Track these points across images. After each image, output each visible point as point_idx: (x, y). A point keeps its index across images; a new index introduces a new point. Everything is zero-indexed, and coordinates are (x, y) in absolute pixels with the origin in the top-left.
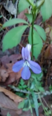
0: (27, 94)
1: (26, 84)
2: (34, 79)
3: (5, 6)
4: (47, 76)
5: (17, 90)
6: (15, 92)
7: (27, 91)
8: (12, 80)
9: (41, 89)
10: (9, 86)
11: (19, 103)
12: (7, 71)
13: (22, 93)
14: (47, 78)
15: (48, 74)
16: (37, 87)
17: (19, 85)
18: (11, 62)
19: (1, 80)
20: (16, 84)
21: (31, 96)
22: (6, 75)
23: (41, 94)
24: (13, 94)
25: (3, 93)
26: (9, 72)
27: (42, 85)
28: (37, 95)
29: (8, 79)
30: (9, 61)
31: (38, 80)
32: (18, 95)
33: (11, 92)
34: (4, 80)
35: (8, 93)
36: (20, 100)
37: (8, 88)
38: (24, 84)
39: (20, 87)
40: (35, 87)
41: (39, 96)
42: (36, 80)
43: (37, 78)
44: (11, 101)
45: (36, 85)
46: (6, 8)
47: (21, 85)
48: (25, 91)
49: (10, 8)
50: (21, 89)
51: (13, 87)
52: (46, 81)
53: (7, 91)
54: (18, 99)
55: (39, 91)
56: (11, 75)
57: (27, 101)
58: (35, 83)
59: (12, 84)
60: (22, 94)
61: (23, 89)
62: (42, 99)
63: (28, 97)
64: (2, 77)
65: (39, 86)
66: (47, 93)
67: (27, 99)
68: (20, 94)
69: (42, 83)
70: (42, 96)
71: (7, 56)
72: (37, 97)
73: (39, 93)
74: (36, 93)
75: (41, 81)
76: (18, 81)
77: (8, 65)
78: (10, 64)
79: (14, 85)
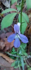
0: (17, 57)
1: (16, 51)
2: (21, 48)
3: (3, 3)
4: (29, 46)
5: (11, 55)
6: (9, 56)
7: (17, 55)
8: (8, 48)
9: (26, 54)
10: (5, 52)
11: (11, 63)
12: (4, 43)
13: (14, 56)
14: (29, 47)
15: (29, 45)
16: (23, 53)
17: (12, 52)
18: (7, 37)
19: (1, 48)
20: (10, 51)
21: (19, 59)
22: (4, 46)
23: (26, 57)
24: (8, 57)
25: (2, 57)
26: (6, 43)
27: (26, 51)
28: (23, 58)
29: (5, 48)
30: (5, 37)
31: (23, 49)
32: (11, 58)
33: (7, 56)
34: (2, 48)
35: (5, 57)
36: (12, 61)
37: (5, 54)
38: (15, 51)
39: (13, 53)
40: (22, 53)
41: (24, 58)
42: (22, 48)
43: (23, 47)
44: (7, 62)
45: (22, 52)
46: (4, 3)
47: (13, 52)
48: (15, 56)
49: (6, 3)
50: (13, 54)
51: (8, 53)
52: (29, 49)
53: (5, 55)
54: (11, 60)
55: (24, 55)
56: (7, 45)
57: (17, 62)
58: (22, 50)
59: (7, 51)
60: (13, 58)
61: (14, 54)
62: (26, 60)
63: (17, 59)
64: (1, 47)
65: (24, 52)
66: (29, 57)
67: (17, 60)
68: (12, 57)
69: (26, 50)
70: (26, 59)
71: (4, 33)
72: (23, 59)
73: (24, 57)
74: (22, 57)
75: (25, 49)
76: (11, 49)
77: (5, 39)
78: (6, 39)
79: (9, 51)
